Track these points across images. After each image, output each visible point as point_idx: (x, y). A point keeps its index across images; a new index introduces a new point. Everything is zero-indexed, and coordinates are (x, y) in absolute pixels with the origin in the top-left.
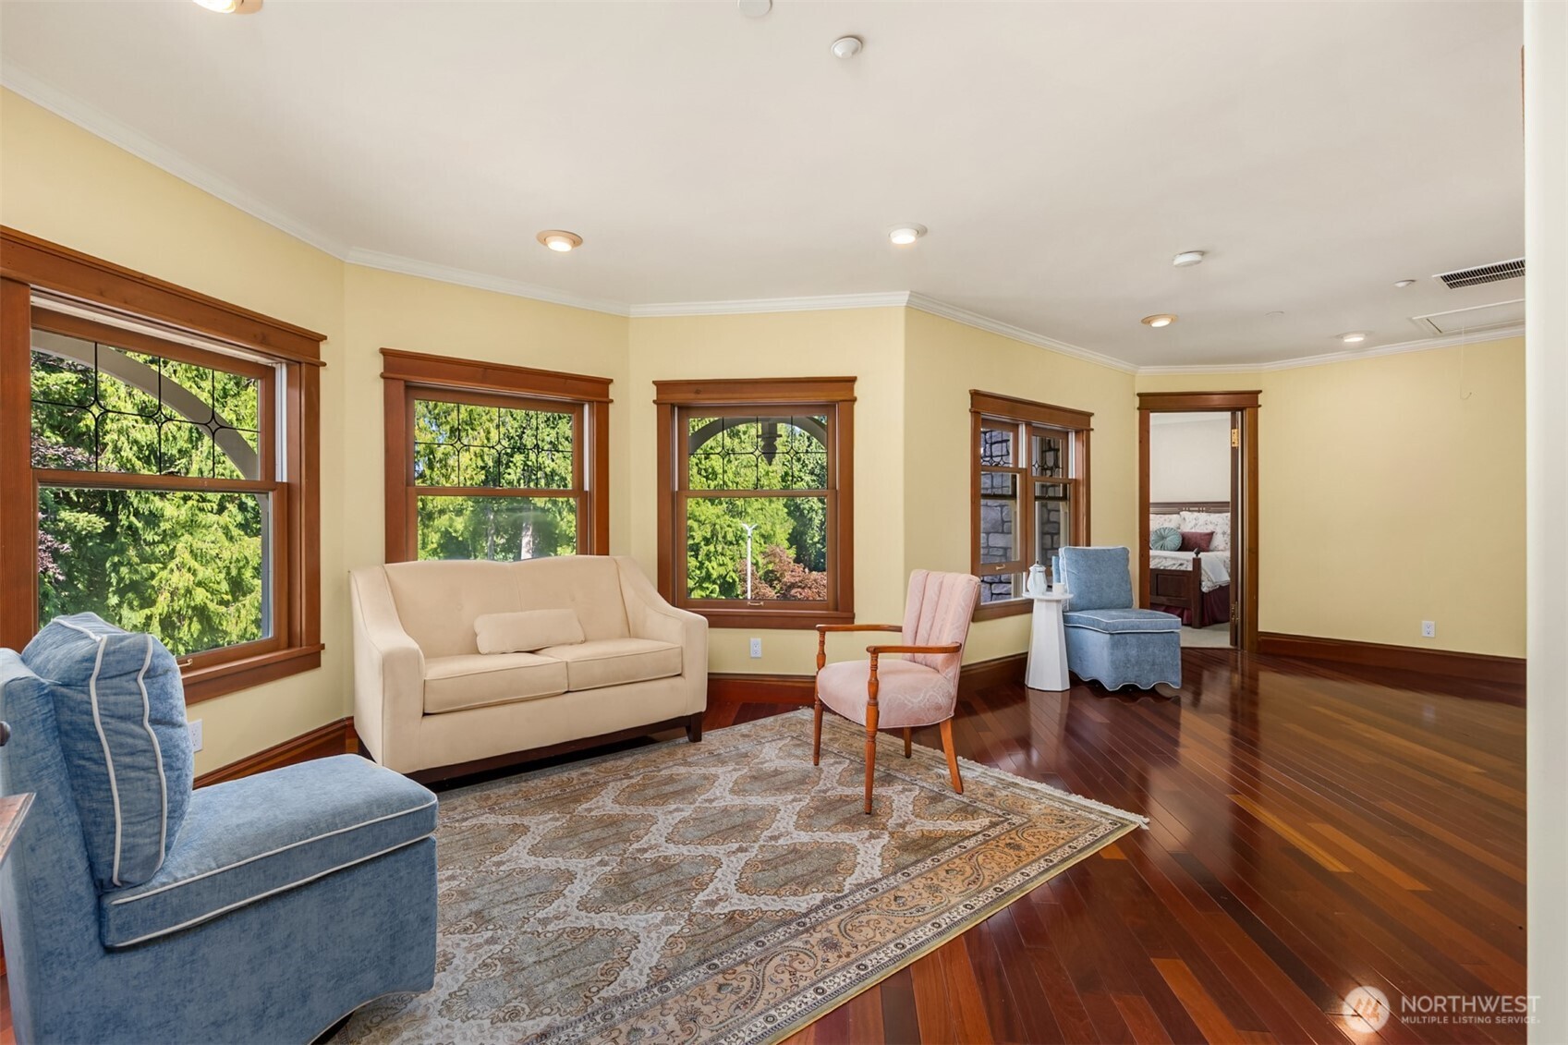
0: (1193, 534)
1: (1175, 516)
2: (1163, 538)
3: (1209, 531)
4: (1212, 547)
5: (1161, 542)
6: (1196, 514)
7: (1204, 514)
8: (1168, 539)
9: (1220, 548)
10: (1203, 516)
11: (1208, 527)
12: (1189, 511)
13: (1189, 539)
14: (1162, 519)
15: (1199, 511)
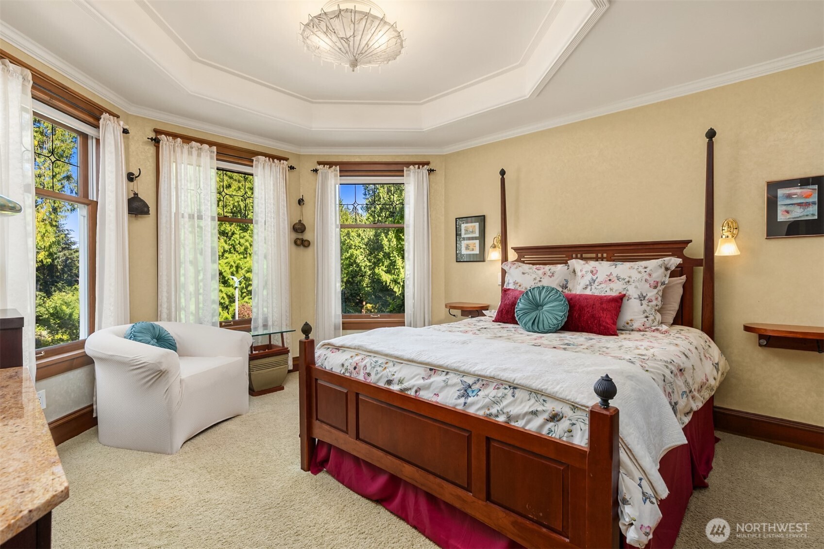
0: (587, 297)
1: (560, 266)
2: (537, 306)
3: (614, 294)
4: (621, 323)
5: (533, 315)
6: (593, 263)
7: (605, 264)
8: (545, 308)
9: (636, 325)
10: (604, 268)
11: (612, 285)
12: (582, 258)
13: (582, 308)
14: (540, 272)
15: (597, 259)
